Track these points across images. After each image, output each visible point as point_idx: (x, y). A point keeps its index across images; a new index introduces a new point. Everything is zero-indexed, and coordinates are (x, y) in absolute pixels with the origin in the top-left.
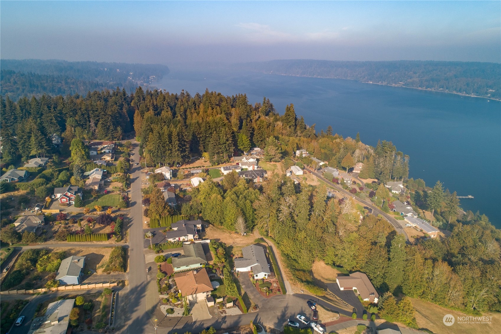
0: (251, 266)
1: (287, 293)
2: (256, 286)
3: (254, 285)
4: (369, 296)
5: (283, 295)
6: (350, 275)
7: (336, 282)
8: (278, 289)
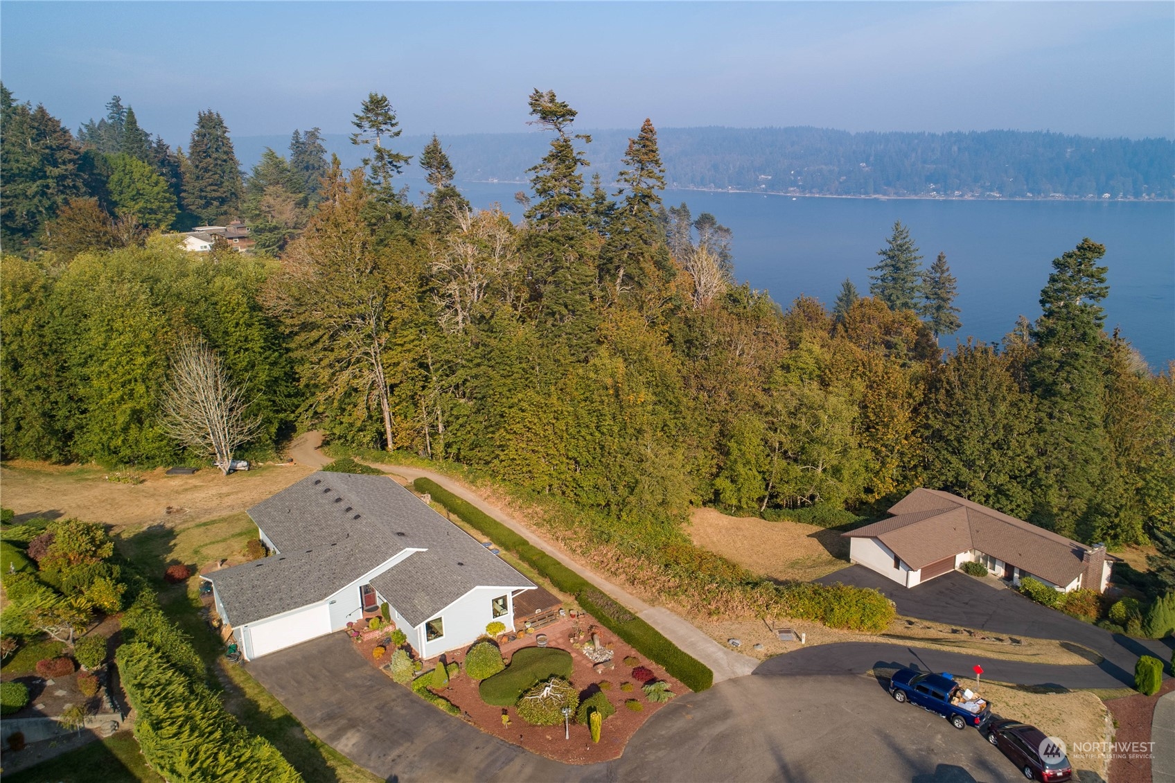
0: (365, 580)
1: (717, 678)
2: (455, 707)
3: (442, 705)
4: (1081, 559)
5: (701, 695)
6: (891, 510)
7: (848, 560)
8: (636, 671)
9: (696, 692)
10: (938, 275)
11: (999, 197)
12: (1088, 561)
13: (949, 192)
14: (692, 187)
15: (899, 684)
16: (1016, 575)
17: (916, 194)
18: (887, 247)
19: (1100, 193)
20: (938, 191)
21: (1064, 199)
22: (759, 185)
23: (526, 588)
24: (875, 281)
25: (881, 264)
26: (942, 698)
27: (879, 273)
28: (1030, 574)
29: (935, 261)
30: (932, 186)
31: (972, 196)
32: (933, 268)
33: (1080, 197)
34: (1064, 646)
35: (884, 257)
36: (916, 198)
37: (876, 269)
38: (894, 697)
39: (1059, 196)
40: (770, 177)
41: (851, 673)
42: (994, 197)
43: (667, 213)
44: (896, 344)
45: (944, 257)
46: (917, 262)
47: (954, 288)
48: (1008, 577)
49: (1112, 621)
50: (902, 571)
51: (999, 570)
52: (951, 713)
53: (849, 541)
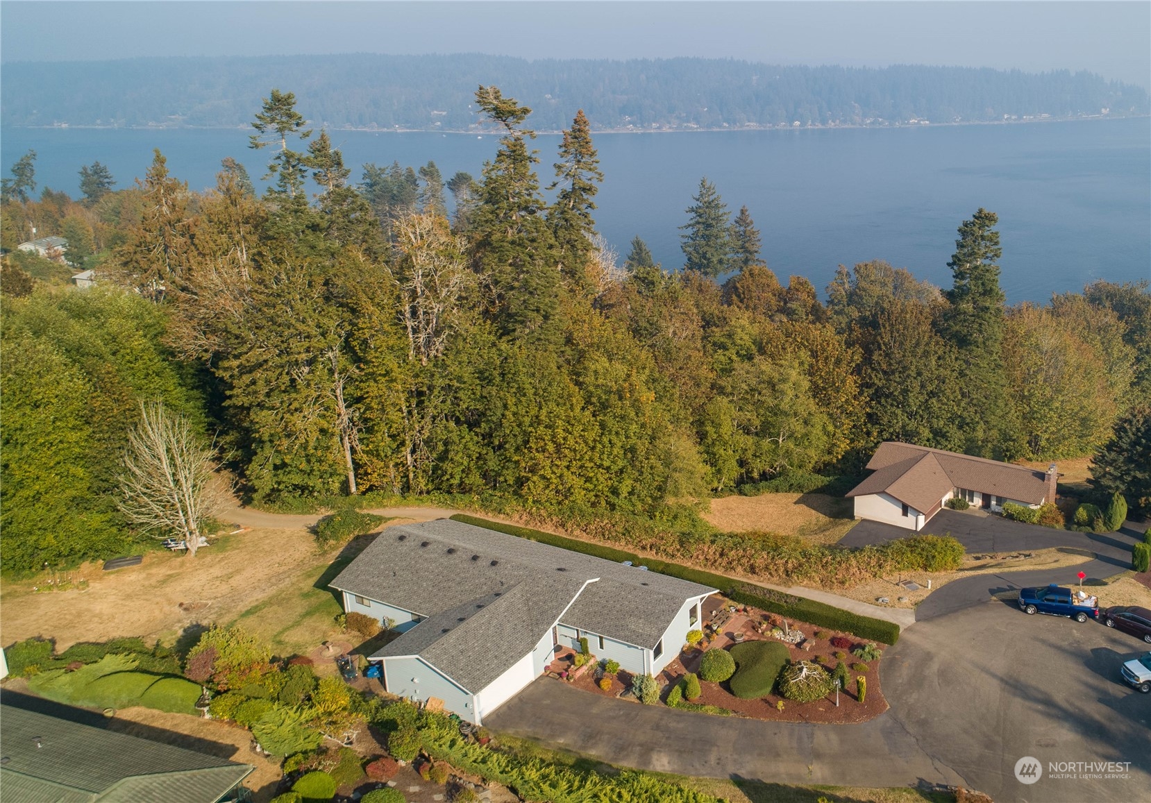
2: (721, 709)
3: (711, 711)
4: (1043, 480)
5: (898, 647)
6: (869, 466)
7: (852, 517)
8: (835, 642)
9: (892, 644)
10: (742, 228)
11: (697, 128)
12: (1049, 479)
13: (646, 125)
14: (348, 127)
15: (1029, 601)
16: (993, 502)
17: (612, 128)
18: (694, 204)
19: (791, 121)
20: (634, 124)
21: (759, 129)
22: (433, 123)
23: (707, 595)
24: (686, 240)
25: (692, 222)
26: (1067, 602)
27: (690, 231)
28: (1006, 499)
29: (739, 214)
30: (628, 118)
31: (670, 128)
32: (736, 222)
33: (774, 126)
34: (1061, 550)
35: (693, 214)
36: (613, 132)
37: (687, 227)
38: (1025, 611)
39: (753, 126)
40: (444, 113)
41: (981, 603)
42: (692, 128)
43: (417, 174)
44: (795, 310)
45: (746, 211)
46: (725, 218)
47: (759, 240)
48: (986, 505)
49: (1079, 524)
50: (911, 517)
51: (978, 502)
52: (1074, 613)
53: (852, 500)
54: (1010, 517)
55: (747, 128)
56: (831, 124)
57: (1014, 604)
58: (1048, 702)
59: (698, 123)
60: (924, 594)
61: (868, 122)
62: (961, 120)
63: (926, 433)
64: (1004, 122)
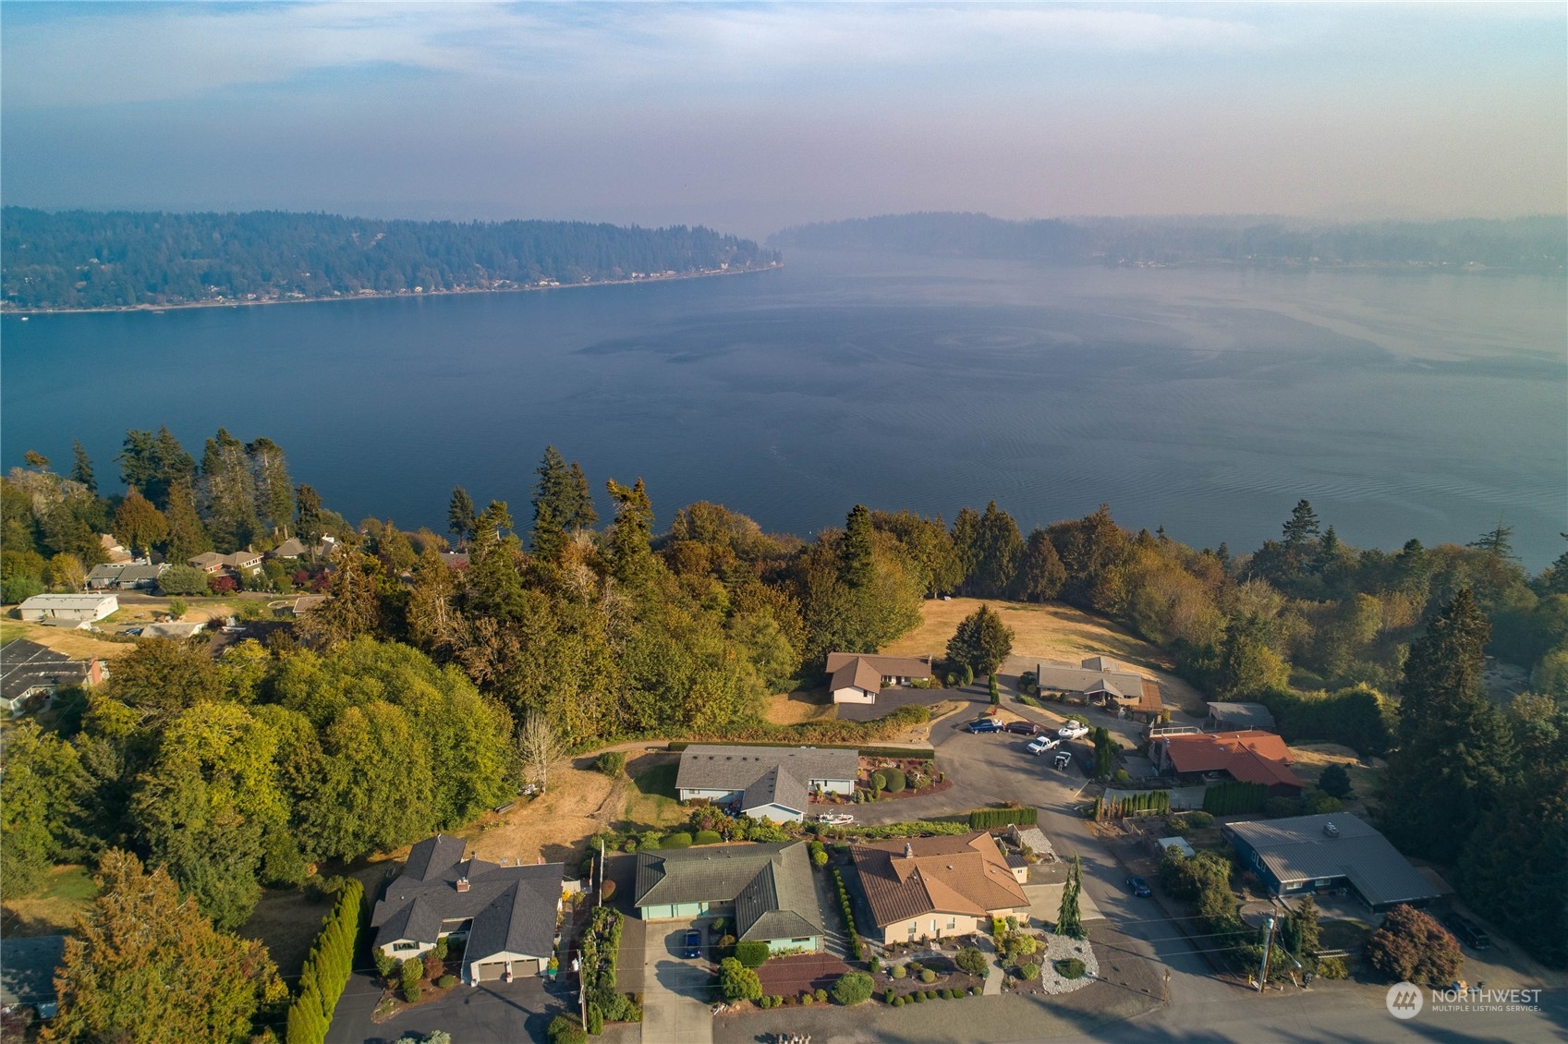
4: (927, 663)
5: (940, 760)
6: (828, 670)
7: (836, 703)
8: (910, 763)
9: (934, 758)
11: (304, 298)
12: (929, 663)
13: (240, 295)
15: (971, 728)
16: (903, 680)
17: (196, 300)
19: (411, 286)
20: (224, 295)
21: (376, 296)
28: (910, 678)
30: (214, 289)
31: (271, 299)
33: (393, 292)
36: (199, 306)
38: (973, 733)
39: (368, 293)
41: (956, 735)
48: (899, 682)
49: (951, 685)
50: (869, 697)
51: (894, 681)
52: (994, 729)
53: (833, 693)
54: (915, 687)
55: (363, 296)
56: (457, 289)
57: (968, 731)
58: (1007, 766)
59: (303, 291)
60: (927, 734)
61: (496, 285)
62: (591, 280)
63: (844, 644)
64: (633, 281)
